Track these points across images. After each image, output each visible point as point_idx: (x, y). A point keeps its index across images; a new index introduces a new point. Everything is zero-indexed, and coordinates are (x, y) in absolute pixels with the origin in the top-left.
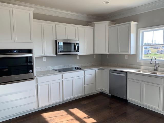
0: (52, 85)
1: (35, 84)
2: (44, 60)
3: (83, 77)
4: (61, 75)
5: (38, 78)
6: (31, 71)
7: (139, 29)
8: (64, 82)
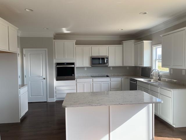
0: (85, 84)
1: (76, 83)
2: (86, 69)
3: (109, 82)
4: (92, 79)
5: (77, 80)
6: (73, 75)
7: (153, 46)
8: (94, 84)
